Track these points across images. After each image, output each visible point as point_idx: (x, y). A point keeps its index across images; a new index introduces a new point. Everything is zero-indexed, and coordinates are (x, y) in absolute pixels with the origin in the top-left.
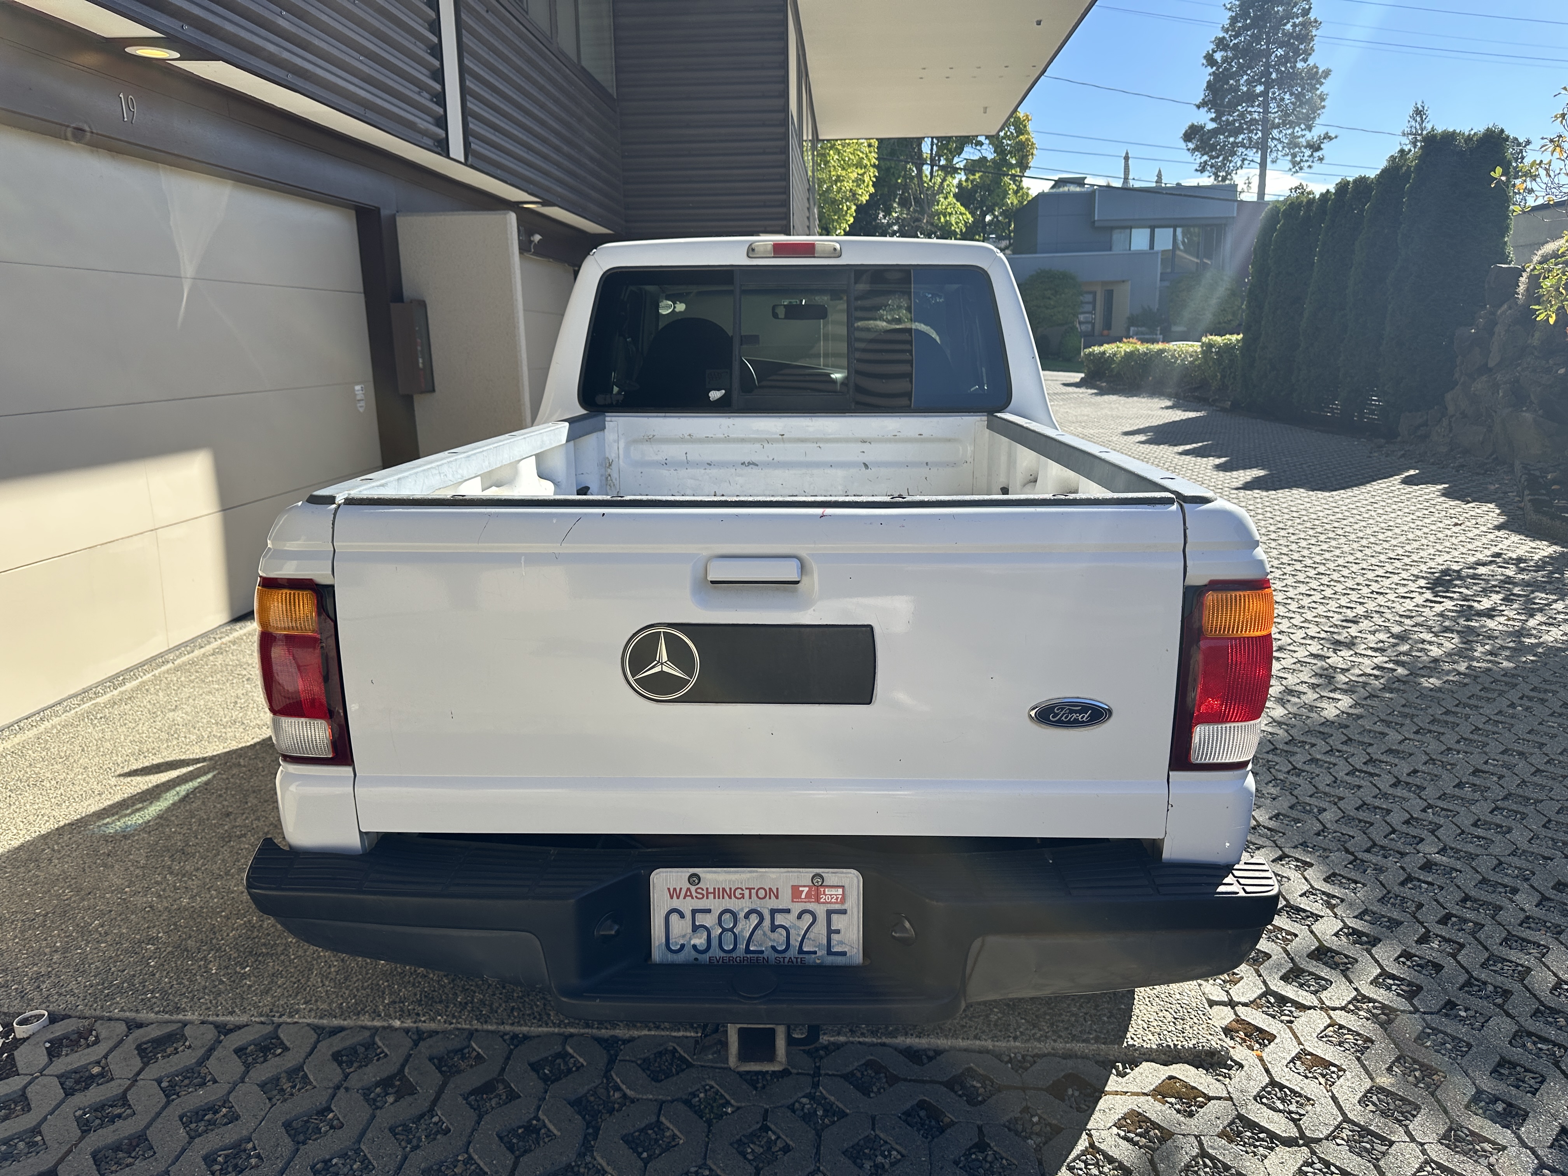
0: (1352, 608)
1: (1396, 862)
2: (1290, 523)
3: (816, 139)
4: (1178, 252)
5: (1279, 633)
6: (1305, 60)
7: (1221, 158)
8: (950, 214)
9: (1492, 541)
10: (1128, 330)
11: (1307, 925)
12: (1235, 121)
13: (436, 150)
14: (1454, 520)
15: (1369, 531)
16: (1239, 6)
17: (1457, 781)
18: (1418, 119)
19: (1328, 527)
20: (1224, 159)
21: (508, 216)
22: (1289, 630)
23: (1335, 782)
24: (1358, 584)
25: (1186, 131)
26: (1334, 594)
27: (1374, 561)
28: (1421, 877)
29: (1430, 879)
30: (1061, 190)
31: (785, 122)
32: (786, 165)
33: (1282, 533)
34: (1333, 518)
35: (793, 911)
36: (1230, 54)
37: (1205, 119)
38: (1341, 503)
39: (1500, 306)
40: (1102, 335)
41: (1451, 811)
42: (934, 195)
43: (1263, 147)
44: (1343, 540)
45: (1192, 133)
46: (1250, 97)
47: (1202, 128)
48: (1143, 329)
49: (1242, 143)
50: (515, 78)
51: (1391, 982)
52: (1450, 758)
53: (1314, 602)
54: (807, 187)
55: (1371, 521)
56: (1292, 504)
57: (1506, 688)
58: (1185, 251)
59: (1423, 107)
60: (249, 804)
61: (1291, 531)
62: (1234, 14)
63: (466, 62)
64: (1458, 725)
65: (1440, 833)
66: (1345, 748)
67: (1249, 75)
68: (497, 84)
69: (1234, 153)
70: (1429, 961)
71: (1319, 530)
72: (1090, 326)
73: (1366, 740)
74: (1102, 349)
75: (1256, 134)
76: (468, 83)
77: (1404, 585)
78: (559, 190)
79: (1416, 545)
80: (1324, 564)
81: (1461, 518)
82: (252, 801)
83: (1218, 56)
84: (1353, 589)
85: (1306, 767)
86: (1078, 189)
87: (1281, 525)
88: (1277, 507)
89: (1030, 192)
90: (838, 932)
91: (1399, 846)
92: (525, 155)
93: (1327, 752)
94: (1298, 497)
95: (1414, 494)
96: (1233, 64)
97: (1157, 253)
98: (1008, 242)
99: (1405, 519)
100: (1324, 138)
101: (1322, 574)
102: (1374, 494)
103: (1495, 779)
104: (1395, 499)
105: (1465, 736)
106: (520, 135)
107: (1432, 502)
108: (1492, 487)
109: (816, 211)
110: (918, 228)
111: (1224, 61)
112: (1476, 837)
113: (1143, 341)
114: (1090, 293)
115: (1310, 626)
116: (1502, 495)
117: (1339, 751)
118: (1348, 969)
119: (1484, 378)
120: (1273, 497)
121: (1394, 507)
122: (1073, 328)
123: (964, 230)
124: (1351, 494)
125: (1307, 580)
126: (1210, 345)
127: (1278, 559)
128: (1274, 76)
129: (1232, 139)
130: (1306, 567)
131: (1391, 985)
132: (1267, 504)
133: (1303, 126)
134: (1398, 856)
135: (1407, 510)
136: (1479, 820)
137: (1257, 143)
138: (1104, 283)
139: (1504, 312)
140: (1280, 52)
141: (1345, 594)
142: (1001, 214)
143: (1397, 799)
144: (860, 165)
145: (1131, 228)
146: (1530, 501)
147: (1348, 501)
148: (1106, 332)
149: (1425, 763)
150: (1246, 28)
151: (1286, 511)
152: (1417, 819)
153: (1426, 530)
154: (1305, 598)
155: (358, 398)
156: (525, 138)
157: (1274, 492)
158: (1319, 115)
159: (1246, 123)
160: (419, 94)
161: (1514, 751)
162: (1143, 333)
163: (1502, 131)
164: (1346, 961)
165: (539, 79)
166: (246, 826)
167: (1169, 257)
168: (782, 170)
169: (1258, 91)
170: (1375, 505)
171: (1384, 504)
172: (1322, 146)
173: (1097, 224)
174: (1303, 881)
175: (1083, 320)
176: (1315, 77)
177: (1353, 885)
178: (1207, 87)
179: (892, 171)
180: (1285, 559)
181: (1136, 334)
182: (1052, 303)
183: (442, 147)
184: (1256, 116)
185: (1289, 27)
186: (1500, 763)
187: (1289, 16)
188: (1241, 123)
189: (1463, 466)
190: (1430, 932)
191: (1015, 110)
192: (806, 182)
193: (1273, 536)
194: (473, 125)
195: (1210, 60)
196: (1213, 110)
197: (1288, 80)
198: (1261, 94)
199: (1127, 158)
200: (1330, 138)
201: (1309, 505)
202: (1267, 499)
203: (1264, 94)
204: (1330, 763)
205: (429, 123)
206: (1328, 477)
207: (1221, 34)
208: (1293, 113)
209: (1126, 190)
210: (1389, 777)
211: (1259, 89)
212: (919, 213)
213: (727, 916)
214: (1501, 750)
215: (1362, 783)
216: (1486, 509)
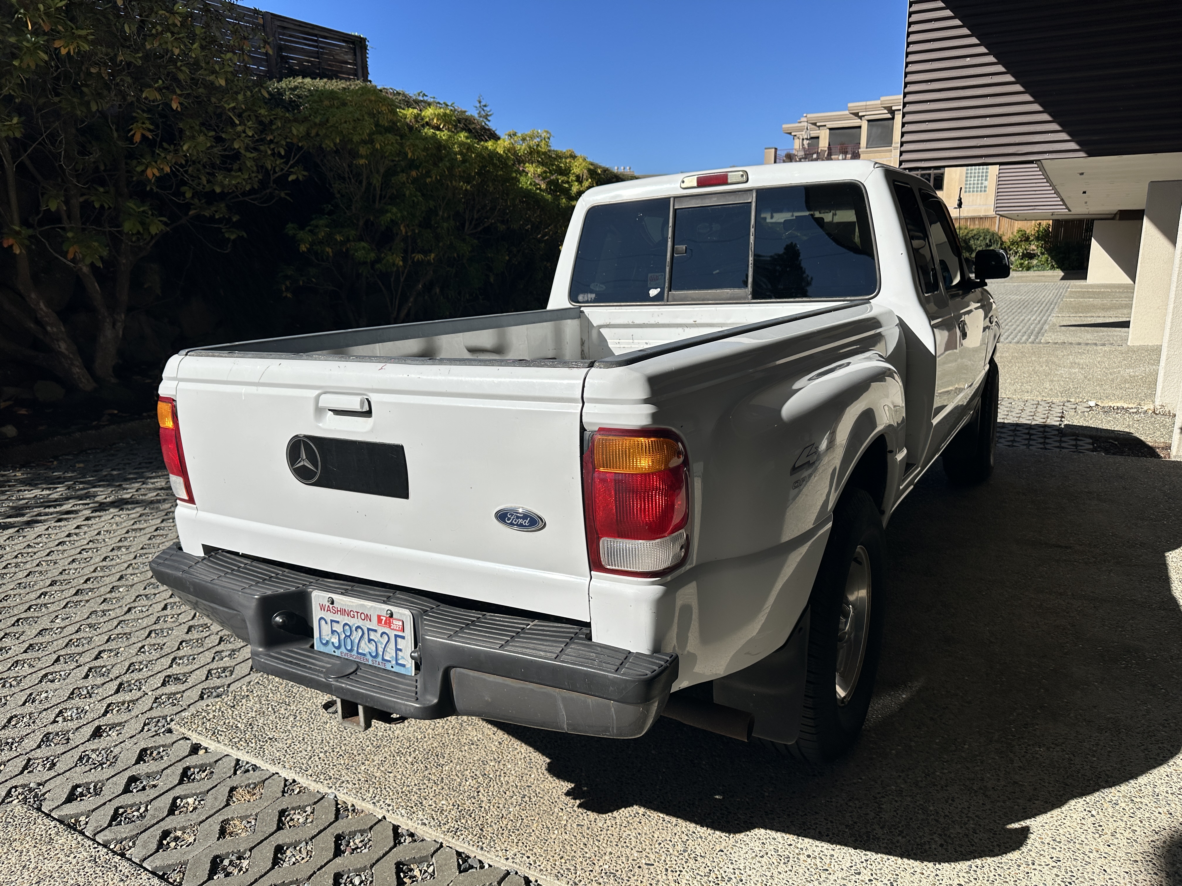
35: (378, 631)
90: (401, 650)
213: (347, 627)
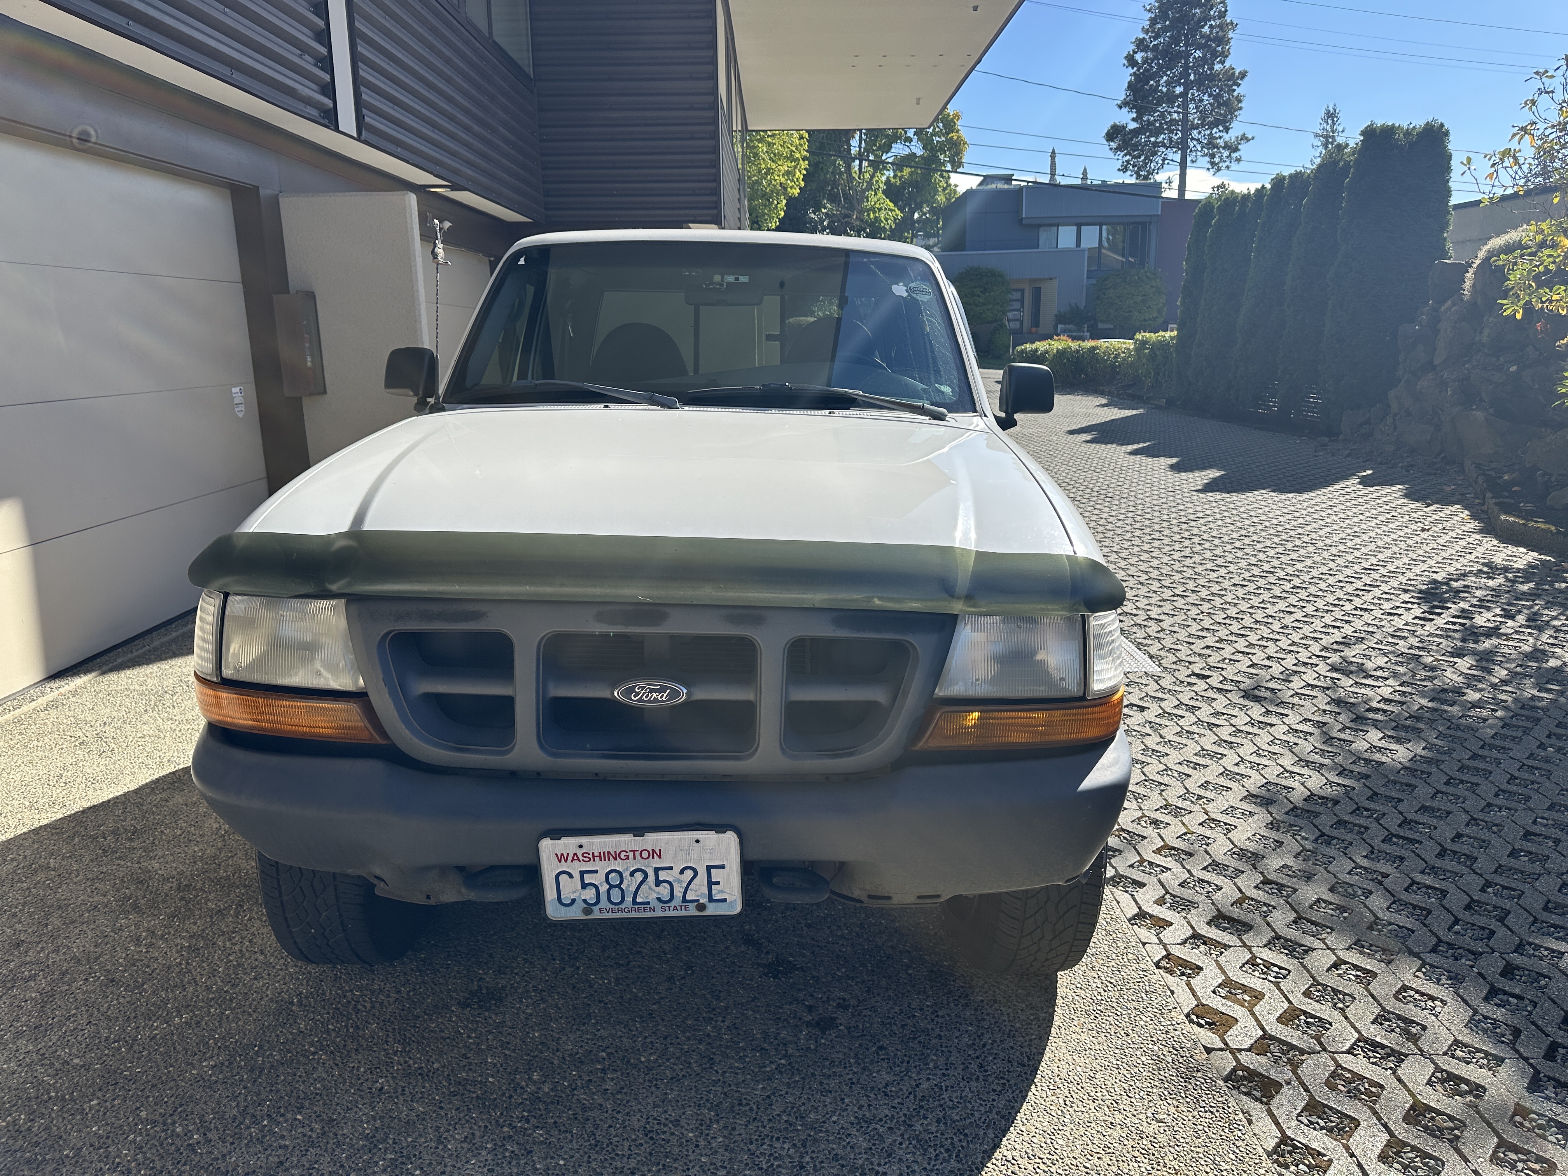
0: (1338, 627)
1: (1472, 967)
2: (1252, 529)
3: (745, 129)
4: (1103, 251)
5: (1268, 658)
6: (1222, 62)
7: (1142, 158)
8: (880, 210)
9: (1465, 548)
10: (1056, 327)
11: (1391, 1068)
12: (1155, 121)
13: (322, 121)
14: (1419, 524)
15: (1336, 538)
16: (1159, 7)
17: (1510, 848)
18: (1330, 121)
19: (1292, 533)
20: (1145, 159)
21: (407, 197)
22: (1278, 655)
23: (1372, 852)
24: (1339, 599)
25: (1108, 131)
26: (1316, 610)
27: (1349, 572)
28: (1507, 989)
29: (1517, 991)
30: (989, 187)
31: (714, 105)
32: (716, 150)
33: (1247, 541)
34: (1295, 523)
36: (1150, 55)
37: (1127, 118)
38: (1299, 506)
39: (1444, 302)
40: (1030, 332)
41: (1514, 890)
42: (864, 191)
43: (1183, 147)
44: (1311, 549)
45: (1114, 133)
46: (1170, 98)
47: (1124, 127)
48: (1071, 326)
49: (1163, 142)
50: (415, 47)
51: (1514, 1157)
52: (1494, 816)
53: (1296, 620)
54: (737, 177)
55: (1335, 527)
56: (1249, 507)
57: (1529, 724)
58: (1108, 249)
59: (1335, 110)
60: (50, 928)
61: (1255, 538)
62: (1153, 16)
63: (357, 24)
64: (1491, 773)
65: (1510, 920)
66: (1372, 806)
67: (1168, 76)
68: (394, 51)
69: (1155, 153)
70: (1551, 1120)
71: (1284, 537)
72: (1018, 324)
73: (1393, 794)
74: (1034, 346)
75: (1176, 134)
76: (359, 48)
77: (1388, 600)
78: (470, 172)
79: (1388, 553)
80: (1298, 576)
81: (1427, 523)
82: (55, 921)
83: (1139, 57)
84: (1335, 605)
85: (1335, 833)
86: (1006, 186)
87: (1243, 532)
88: (1234, 512)
89: (958, 189)
91: (1467, 941)
92: (430, 133)
93: (1354, 811)
94: (1254, 500)
95: (1371, 496)
96: (1153, 65)
97: (1084, 250)
98: (936, 239)
99: (1370, 524)
100: (1241, 139)
101: (1298, 587)
102: (1331, 496)
103: (1551, 844)
104: (1353, 502)
105: (1502, 787)
106: (423, 111)
107: (1391, 505)
108: (1448, 489)
109: (746, 203)
110: (848, 224)
111: (1144, 62)
112: (1552, 926)
113: (1074, 339)
114: (1017, 290)
115: (1300, 650)
116: (1460, 497)
117: (1367, 810)
118: (1457, 1138)
119: (1431, 376)
120: (1228, 500)
121: (1354, 510)
122: (1002, 326)
123: (893, 227)
124: (1307, 496)
125: (1284, 595)
126: (1144, 342)
127: (1248, 570)
128: (1192, 77)
129: (1152, 139)
130: (1279, 579)
131: (1516, 1162)
132: (1224, 508)
133: (1221, 128)
134: (1472, 957)
135: (1368, 514)
136: (1549, 901)
137: (1177, 143)
138: (1032, 281)
139: (1449, 309)
140: (1198, 54)
141: (1328, 611)
142: (929, 212)
143: (1448, 875)
144: (791, 158)
145: (1058, 225)
146: (1496, 504)
147: (1306, 504)
148: (1034, 330)
149: (1467, 825)
150: (1165, 29)
151: (1244, 516)
152: (1478, 901)
153: (1394, 536)
154: (1286, 616)
155: (236, 401)
156: (428, 114)
157: (1228, 495)
158: (1236, 116)
159: (1166, 123)
160: (300, 56)
161: (1561, 805)
162: (1070, 331)
163: (1442, 125)
164: (1451, 1125)
165: (444, 50)
166: (38, 963)
167: (1096, 255)
168: (712, 156)
169: (1177, 92)
170: (1335, 509)
171: (1343, 507)
172: (1240, 147)
173: (1024, 222)
174: (1370, 999)
175: (1012, 318)
176: (1233, 79)
177: (1430, 1003)
178: (1128, 87)
179: (821, 166)
180: (1256, 571)
181: (1064, 332)
182: (981, 300)
183: (330, 119)
184: (1175, 116)
185: (1206, 29)
186: (1551, 822)
187: (1206, 19)
188: (1161, 123)
189: (1412, 466)
190: (1539, 1073)
191: (945, 107)
192: (736, 172)
193: (1238, 544)
194: (367, 96)
195: (1131, 60)
196: (1134, 110)
197: (1205, 81)
198: (1181, 95)
199: (1053, 155)
200: (1248, 140)
201: (1267, 509)
202: (1223, 503)
203: (1184, 95)
204: (1360, 826)
205: (314, 90)
206: (1279, 479)
207: (1141, 36)
208: (1211, 114)
209: (1053, 186)
210: (1431, 843)
211: (1179, 90)
212: (847, 209)
214: (1547, 805)
215: (1403, 853)
216: (1448, 512)
